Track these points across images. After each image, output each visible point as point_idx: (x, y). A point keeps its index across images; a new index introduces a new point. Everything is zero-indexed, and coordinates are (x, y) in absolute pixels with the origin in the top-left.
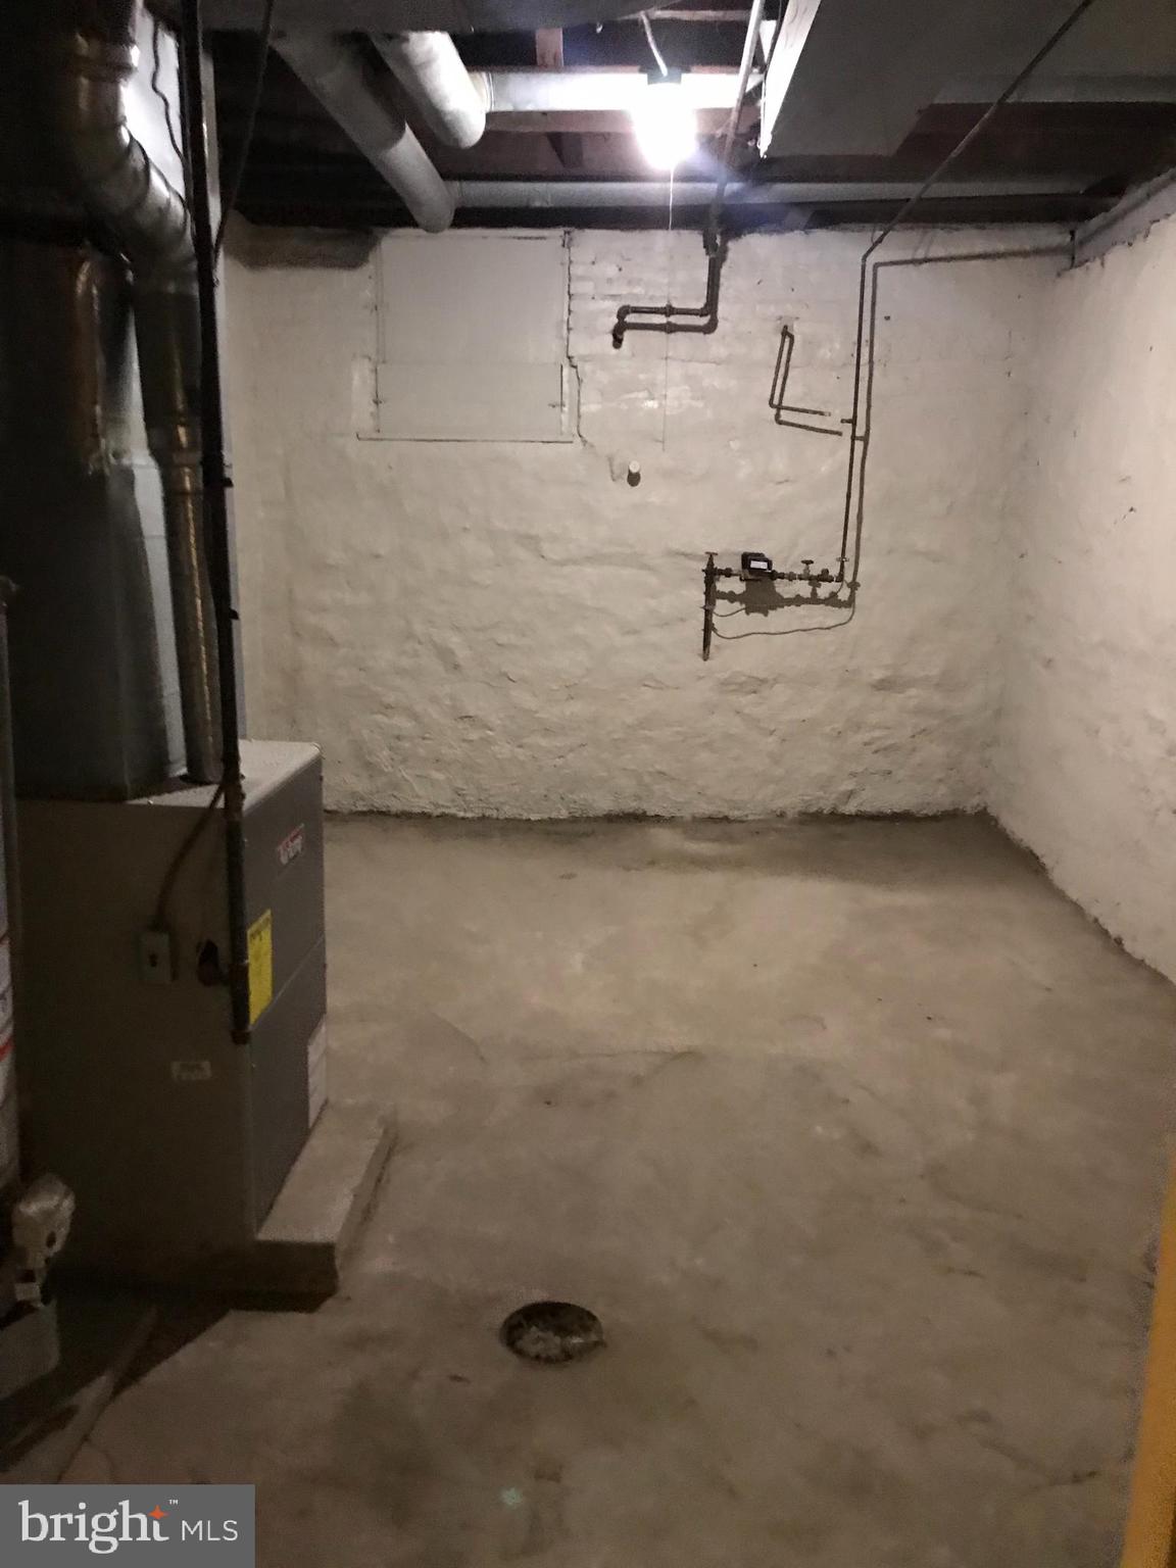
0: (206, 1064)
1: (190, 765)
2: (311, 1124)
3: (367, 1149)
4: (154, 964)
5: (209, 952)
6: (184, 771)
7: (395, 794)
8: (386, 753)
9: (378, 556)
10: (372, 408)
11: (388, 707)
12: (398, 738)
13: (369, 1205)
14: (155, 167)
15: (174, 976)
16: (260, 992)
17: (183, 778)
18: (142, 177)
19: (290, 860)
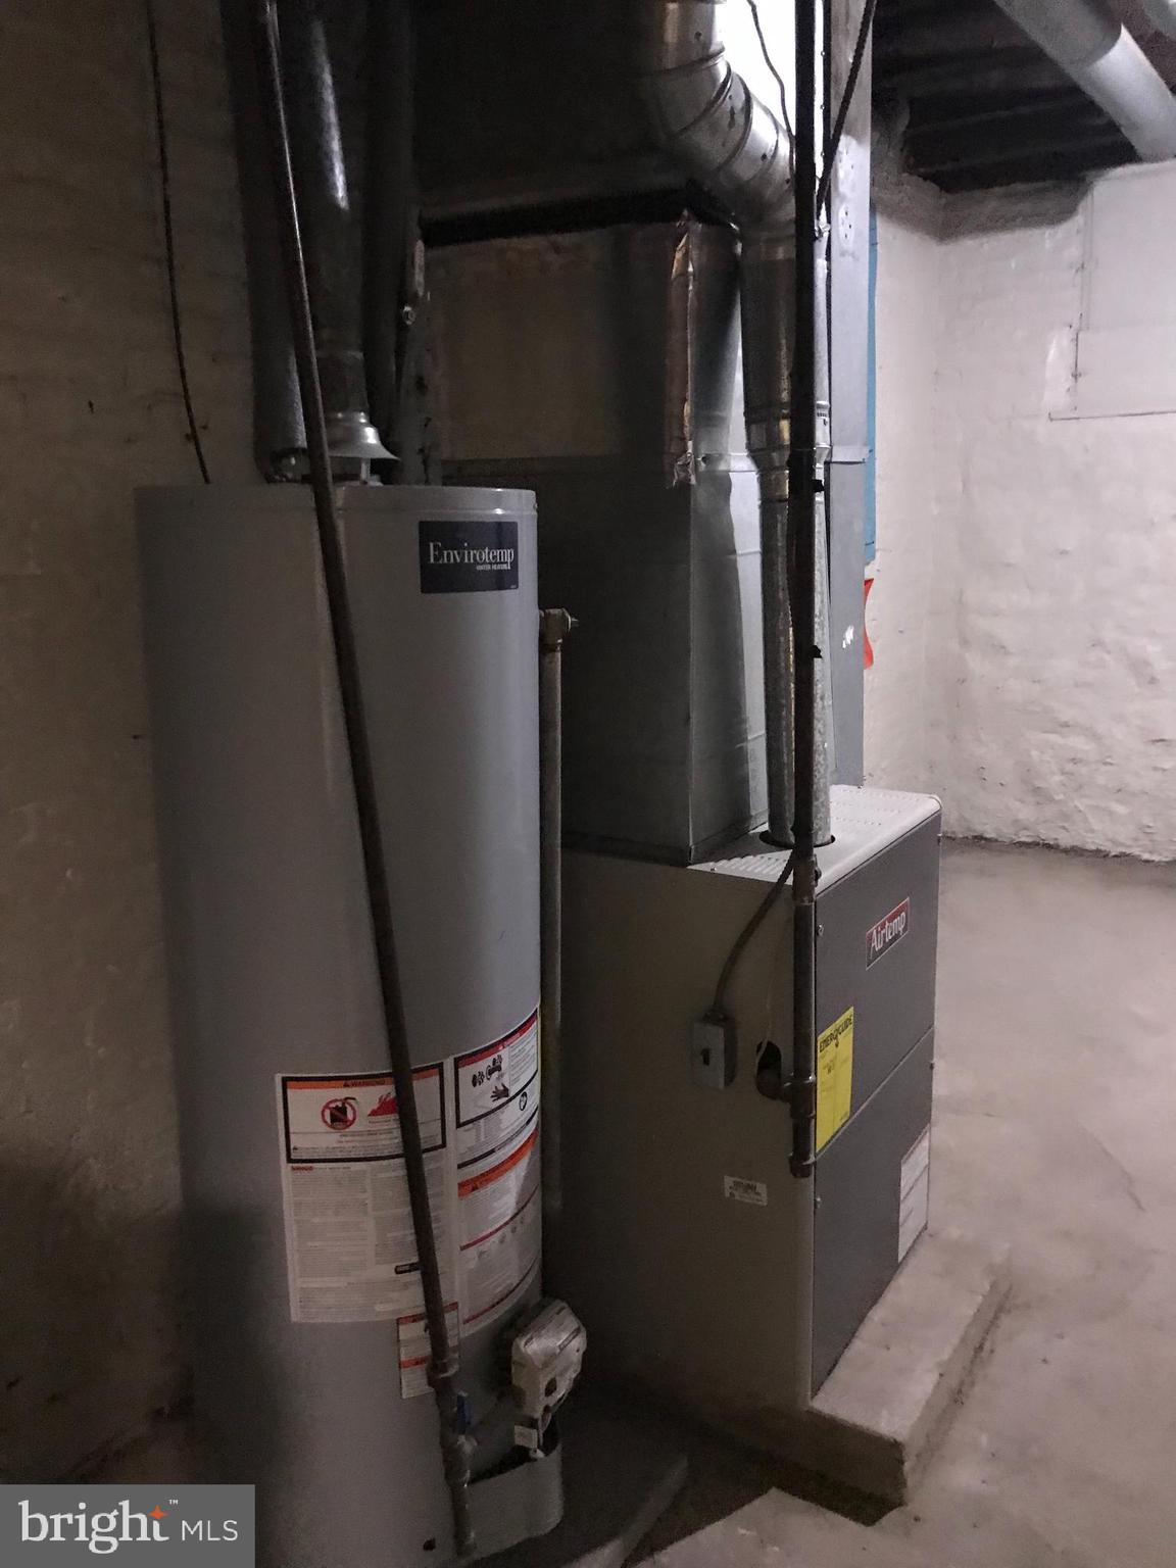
0: (761, 1188)
1: (772, 820)
2: (900, 1259)
3: (966, 1309)
4: (706, 1061)
5: (770, 1057)
6: (766, 827)
7: (1066, 825)
8: (1058, 778)
9: (1064, 553)
10: (1069, 382)
11: (1066, 725)
12: (1074, 761)
13: (962, 1383)
14: (759, 103)
15: (730, 1078)
16: (832, 1110)
17: (763, 835)
18: (740, 119)
19: (887, 945)
